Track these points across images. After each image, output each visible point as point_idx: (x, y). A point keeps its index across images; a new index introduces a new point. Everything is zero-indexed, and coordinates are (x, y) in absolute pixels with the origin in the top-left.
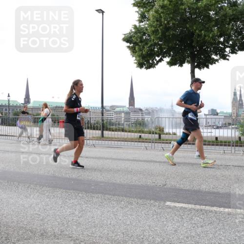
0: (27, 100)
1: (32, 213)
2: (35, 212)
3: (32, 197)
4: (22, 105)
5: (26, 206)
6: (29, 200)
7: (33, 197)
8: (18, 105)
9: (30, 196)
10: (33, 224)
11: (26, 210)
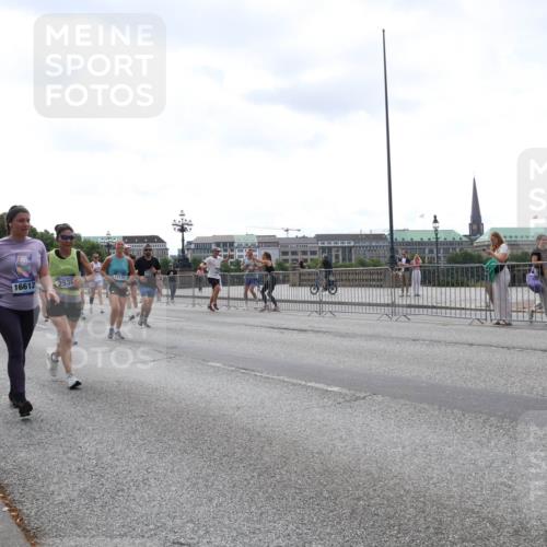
0: (475, 227)
1: (494, 481)
2: (500, 480)
3: (493, 444)
4: (464, 239)
5: (481, 463)
6: (486, 451)
7: (496, 445)
8: (457, 239)
9: (489, 442)
10: (497, 507)
11: (481, 474)
